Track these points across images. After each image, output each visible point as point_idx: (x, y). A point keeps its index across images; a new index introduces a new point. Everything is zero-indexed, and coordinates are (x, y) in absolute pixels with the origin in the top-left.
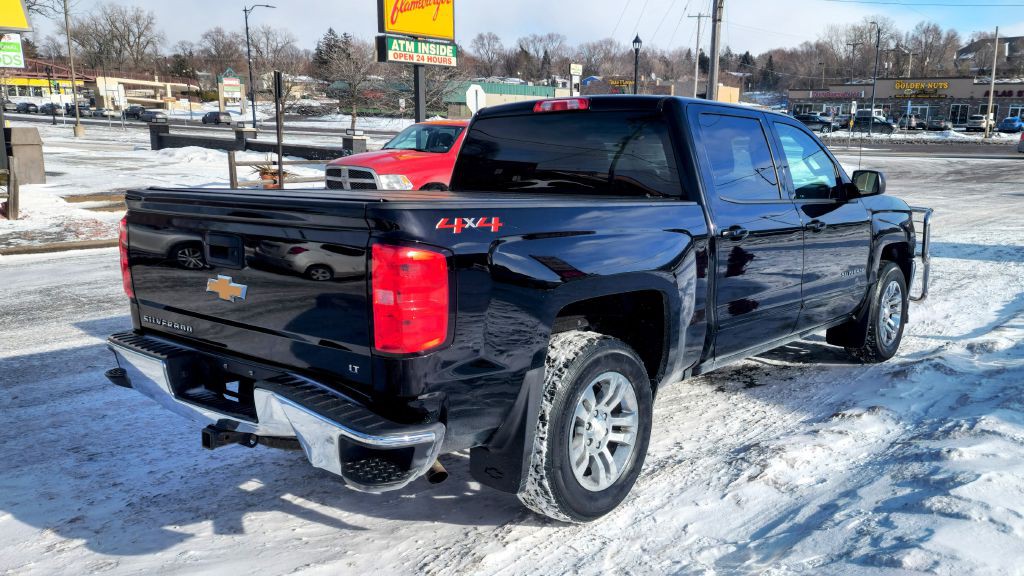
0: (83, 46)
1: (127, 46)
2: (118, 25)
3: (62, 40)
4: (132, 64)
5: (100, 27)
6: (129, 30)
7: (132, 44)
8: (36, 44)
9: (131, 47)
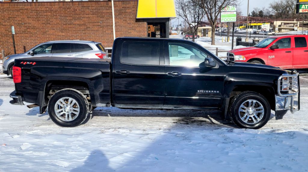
0: (277, 11)
1: (291, 9)
2: (289, 2)
3: (271, 9)
4: (292, 16)
5: (283, 4)
6: (293, 4)
7: (293, 8)
8: (264, 12)
9: (292, 9)
